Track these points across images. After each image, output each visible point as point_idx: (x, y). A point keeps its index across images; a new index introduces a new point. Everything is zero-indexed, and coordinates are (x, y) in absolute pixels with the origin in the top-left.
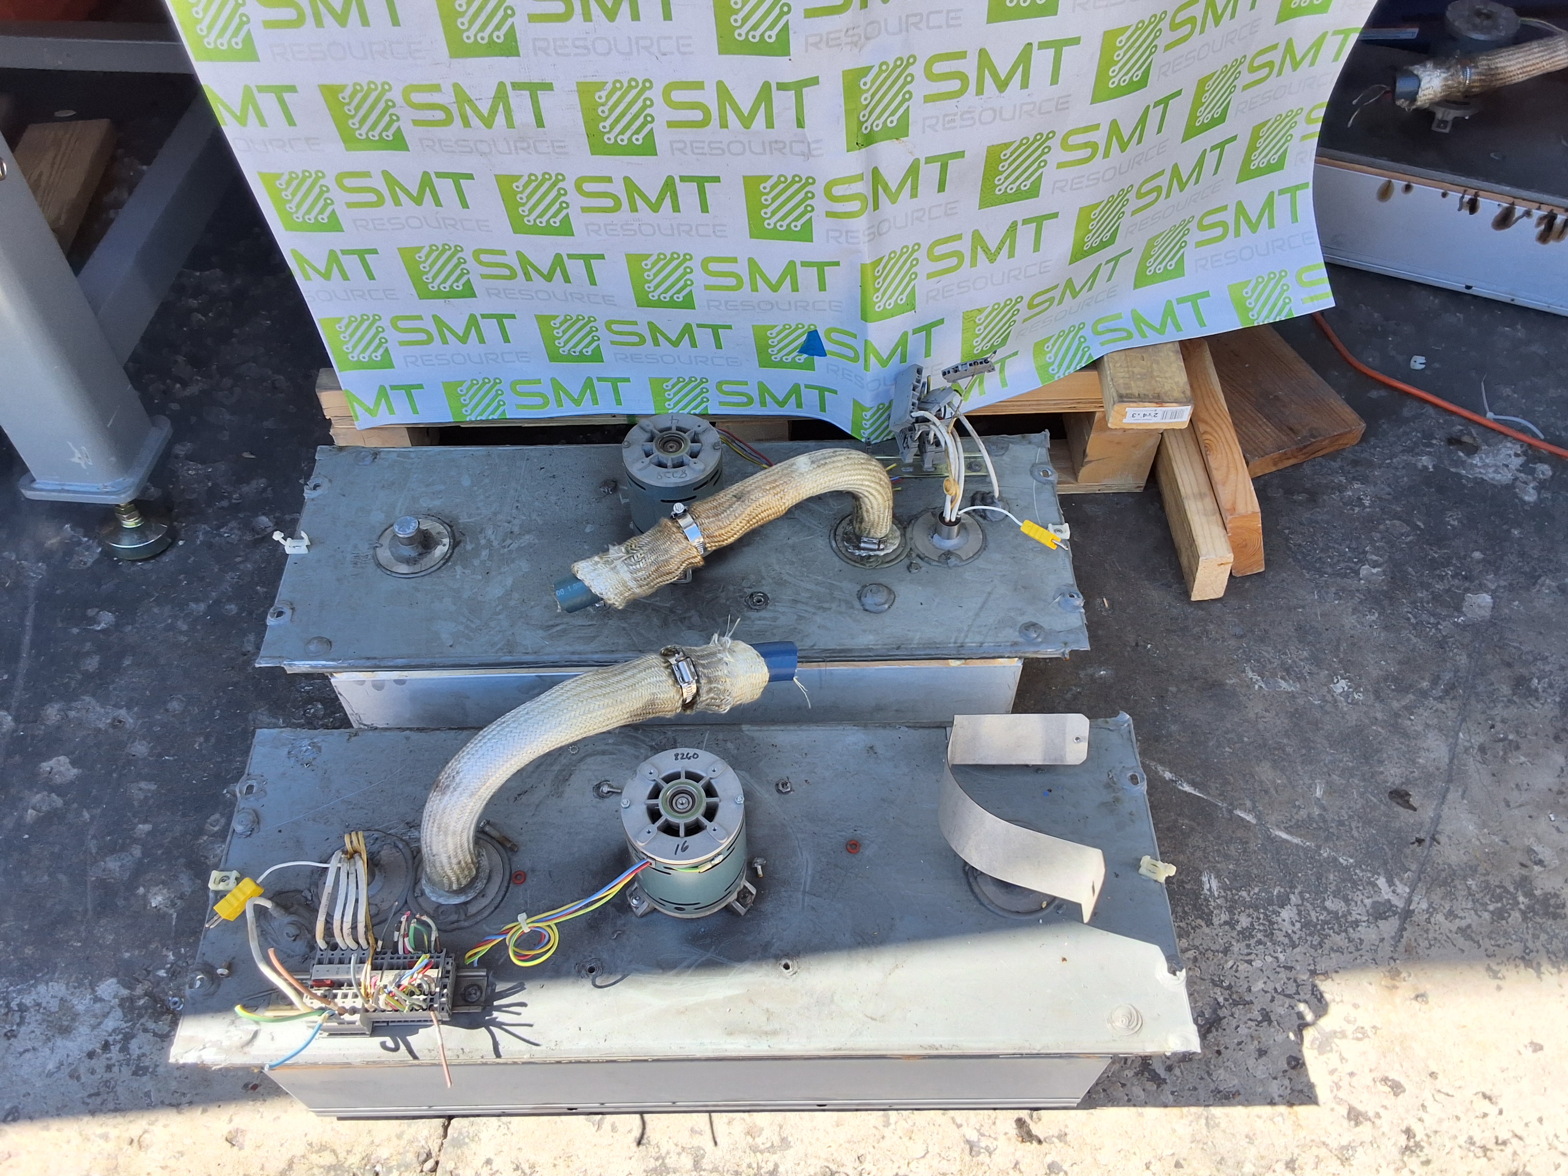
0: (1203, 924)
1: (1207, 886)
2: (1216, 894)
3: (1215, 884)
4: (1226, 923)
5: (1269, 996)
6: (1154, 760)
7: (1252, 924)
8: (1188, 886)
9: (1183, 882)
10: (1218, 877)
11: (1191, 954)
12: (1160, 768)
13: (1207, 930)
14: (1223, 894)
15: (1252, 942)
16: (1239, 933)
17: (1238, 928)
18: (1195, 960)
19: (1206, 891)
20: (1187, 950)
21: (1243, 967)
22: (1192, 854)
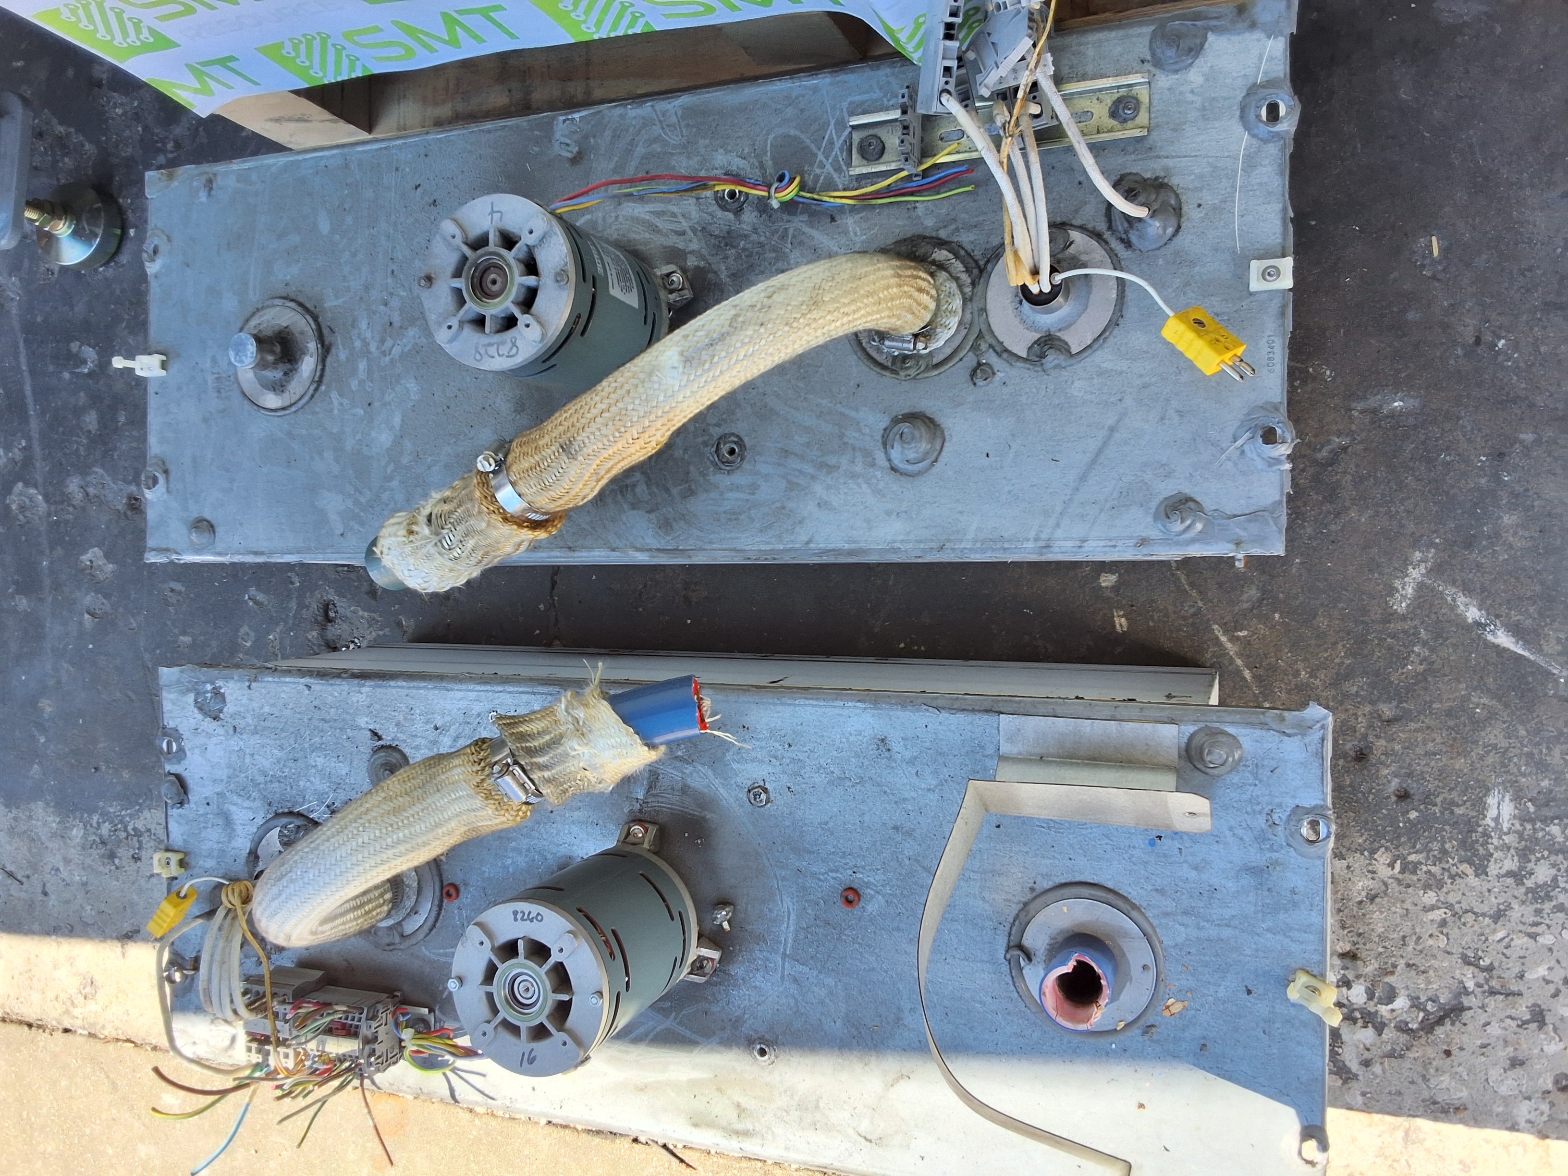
0: (1470, 871)
1: (1492, 813)
2: (1505, 826)
3: (1508, 810)
4: (1510, 874)
5: (1551, 988)
6: (1454, 583)
7: (1555, 879)
8: (1459, 811)
9: (1453, 803)
10: (1517, 798)
11: (1438, 915)
12: (1461, 600)
13: (1472, 880)
14: (1518, 827)
15: (1547, 906)
16: (1529, 890)
17: (1529, 883)
18: (1443, 923)
19: (1488, 821)
20: (1433, 908)
21: (1520, 941)
22: (1482, 758)
